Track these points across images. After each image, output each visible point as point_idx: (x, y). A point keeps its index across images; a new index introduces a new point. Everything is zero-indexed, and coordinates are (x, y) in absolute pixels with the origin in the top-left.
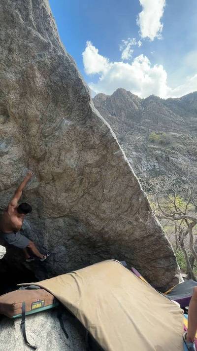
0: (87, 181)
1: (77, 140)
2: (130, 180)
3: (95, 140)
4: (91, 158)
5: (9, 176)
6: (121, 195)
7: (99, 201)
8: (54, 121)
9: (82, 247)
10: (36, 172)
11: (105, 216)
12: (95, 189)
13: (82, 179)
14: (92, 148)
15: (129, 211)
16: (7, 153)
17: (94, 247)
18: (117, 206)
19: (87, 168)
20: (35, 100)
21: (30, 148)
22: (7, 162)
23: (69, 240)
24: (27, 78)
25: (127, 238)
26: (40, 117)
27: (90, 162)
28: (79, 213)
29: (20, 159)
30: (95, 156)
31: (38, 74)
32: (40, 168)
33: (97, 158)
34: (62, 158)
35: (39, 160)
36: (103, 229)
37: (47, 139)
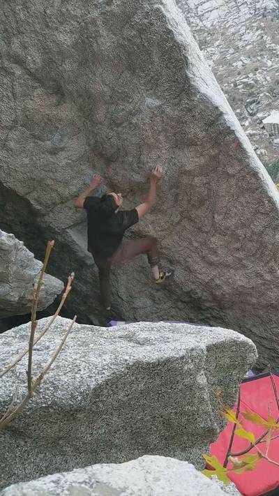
0: (186, 198)
1: (166, 130)
2: (260, 202)
3: (196, 131)
4: (190, 160)
5: (67, 183)
6: (243, 226)
7: (207, 233)
8: (131, 100)
9: (180, 305)
10: (105, 178)
11: (215, 259)
12: (199, 212)
13: (178, 194)
14: (192, 143)
15: (258, 256)
16: (62, 149)
17: (200, 309)
18: (238, 245)
19: (185, 177)
20: (100, 70)
21: (96, 141)
22: (64, 162)
23: (158, 290)
24: (87, 38)
25: (254, 300)
26: (108, 94)
27: (188, 167)
28: (173, 250)
29: (81, 158)
30: (197, 157)
31: (103, 31)
32: (111, 173)
33: (202, 161)
34: (144, 158)
35: (109, 161)
36: (212, 279)
37: (120, 129)
